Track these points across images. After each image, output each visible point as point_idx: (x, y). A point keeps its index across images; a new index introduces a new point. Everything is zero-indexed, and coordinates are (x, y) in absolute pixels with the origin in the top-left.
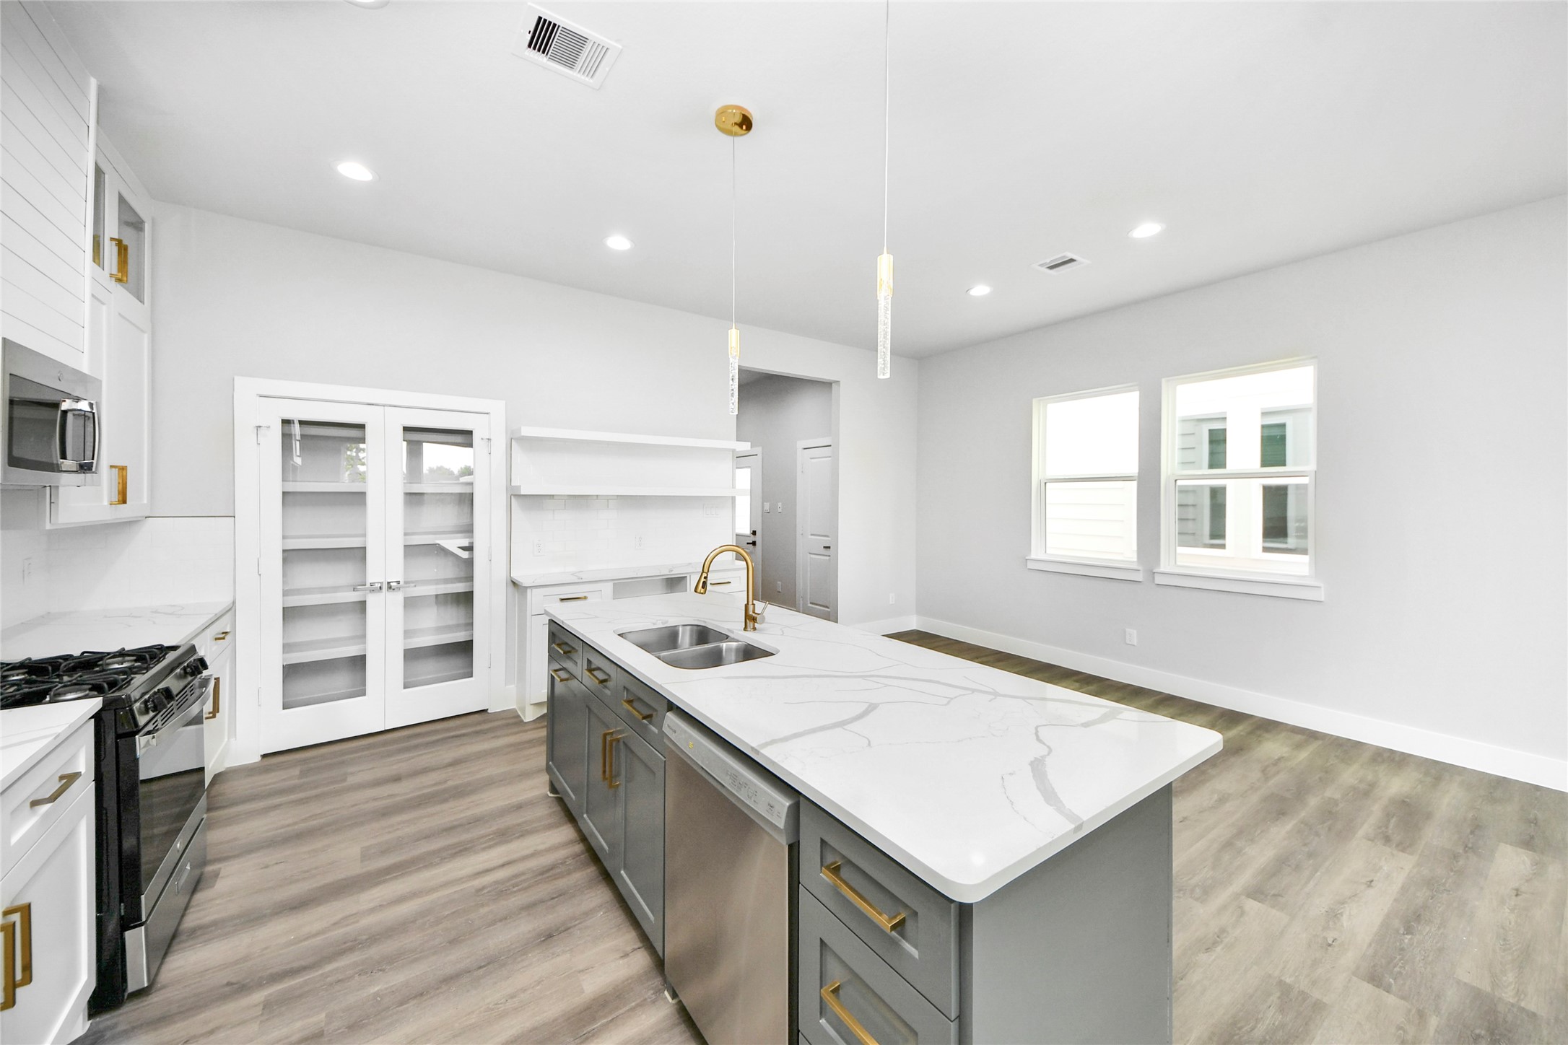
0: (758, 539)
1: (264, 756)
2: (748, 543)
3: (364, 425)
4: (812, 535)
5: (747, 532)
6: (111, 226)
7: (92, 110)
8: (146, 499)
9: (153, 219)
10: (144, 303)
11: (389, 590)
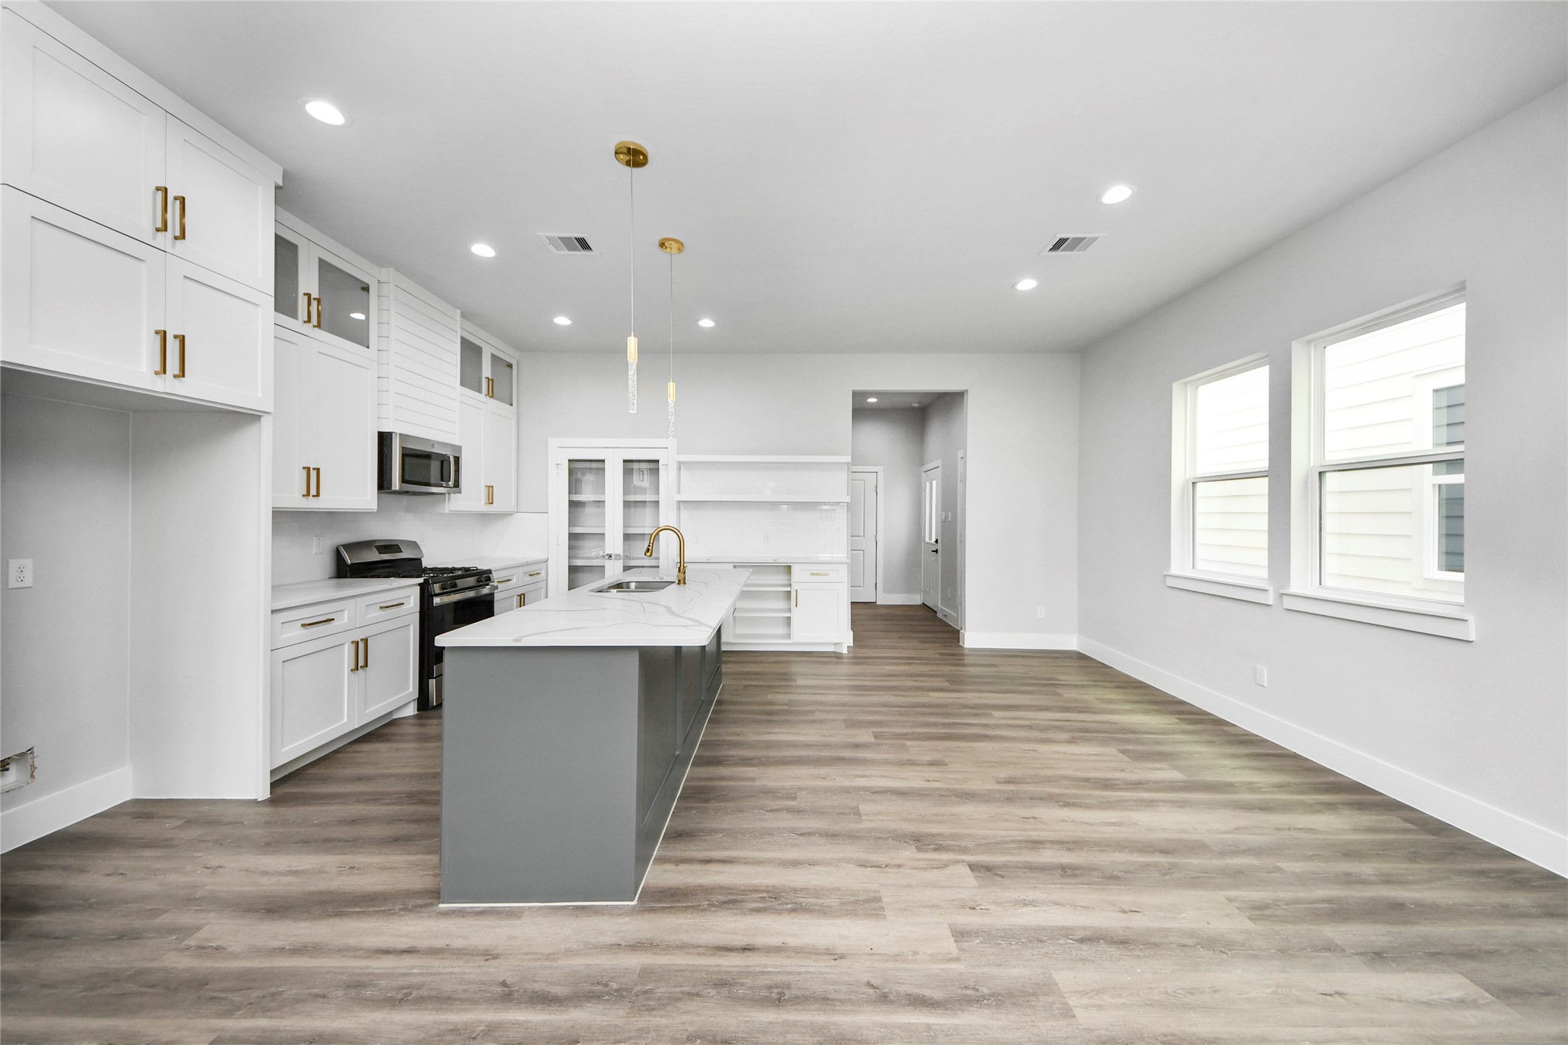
0: (939, 546)
2: (933, 551)
3: (604, 460)
5: (934, 541)
6: (487, 371)
7: (458, 323)
8: (513, 503)
9: (518, 361)
10: (512, 405)
11: (616, 559)
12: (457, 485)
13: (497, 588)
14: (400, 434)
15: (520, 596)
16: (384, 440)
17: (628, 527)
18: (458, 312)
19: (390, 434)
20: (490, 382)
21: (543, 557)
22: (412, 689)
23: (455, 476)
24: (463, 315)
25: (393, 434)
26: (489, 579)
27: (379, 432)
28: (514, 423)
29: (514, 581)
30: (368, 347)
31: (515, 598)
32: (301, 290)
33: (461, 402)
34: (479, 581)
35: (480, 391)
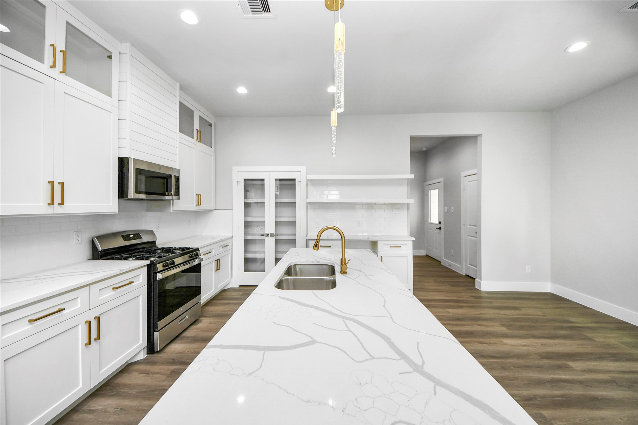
0: (442, 226)
1: (240, 286)
2: (437, 228)
3: (264, 179)
4: (470, 225)
5: (437, 222)
6: (197, 125)
7: (178, 92)
8: (213, 204)
9: (215, 123)
10: (212, 148)
11: (271, 236)
12: (177, 194)
13: (202, 260)
14: (134, 159)
15: (217, 261)
16: (123, 163)
17: (278, 217)
18: (178, 85)
19: (127, 159)
20: (199, 132)
21: (230, 235)
22: (142, 341)
23: (176, 188)
24: (181, 88)
25: (129, 159)
26: (197, 255)
27: (119, 158)
28: (213, 158)
29: (213, 252)
30: (111, 98)
31: (214, 262)
32: (48, 42)
33: (180, 142)
34: (190, 257)
35: (193, 138)
